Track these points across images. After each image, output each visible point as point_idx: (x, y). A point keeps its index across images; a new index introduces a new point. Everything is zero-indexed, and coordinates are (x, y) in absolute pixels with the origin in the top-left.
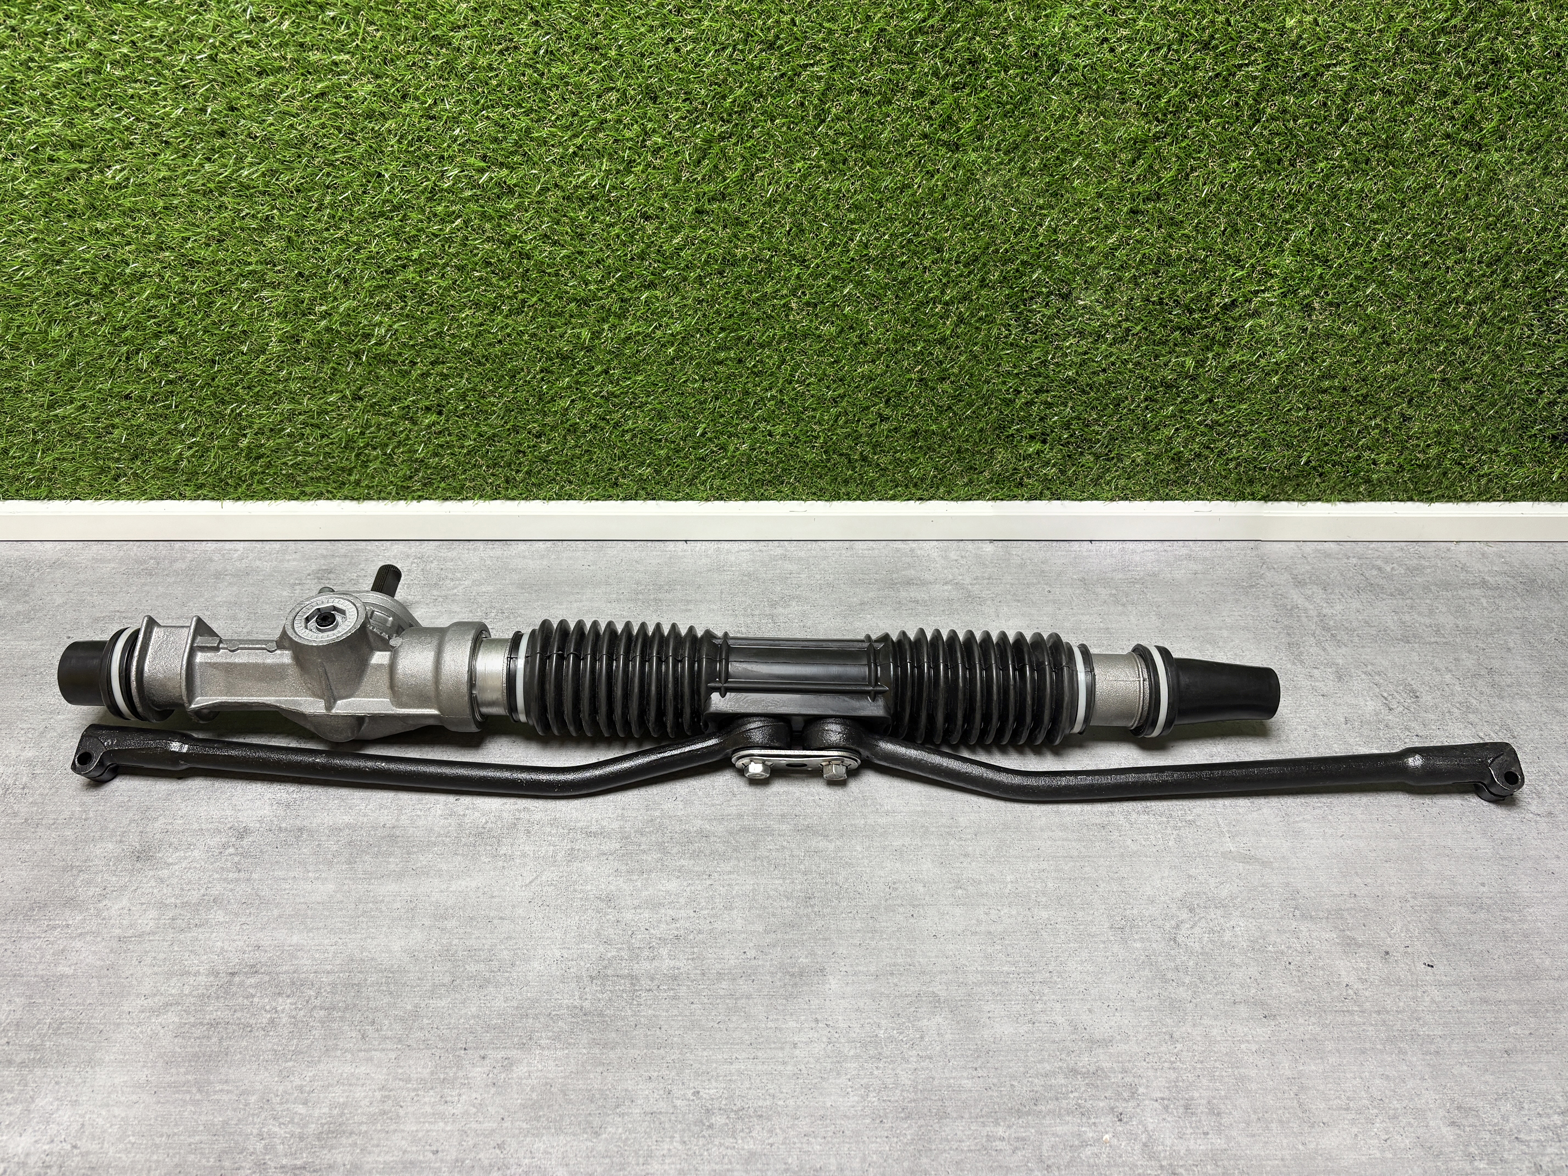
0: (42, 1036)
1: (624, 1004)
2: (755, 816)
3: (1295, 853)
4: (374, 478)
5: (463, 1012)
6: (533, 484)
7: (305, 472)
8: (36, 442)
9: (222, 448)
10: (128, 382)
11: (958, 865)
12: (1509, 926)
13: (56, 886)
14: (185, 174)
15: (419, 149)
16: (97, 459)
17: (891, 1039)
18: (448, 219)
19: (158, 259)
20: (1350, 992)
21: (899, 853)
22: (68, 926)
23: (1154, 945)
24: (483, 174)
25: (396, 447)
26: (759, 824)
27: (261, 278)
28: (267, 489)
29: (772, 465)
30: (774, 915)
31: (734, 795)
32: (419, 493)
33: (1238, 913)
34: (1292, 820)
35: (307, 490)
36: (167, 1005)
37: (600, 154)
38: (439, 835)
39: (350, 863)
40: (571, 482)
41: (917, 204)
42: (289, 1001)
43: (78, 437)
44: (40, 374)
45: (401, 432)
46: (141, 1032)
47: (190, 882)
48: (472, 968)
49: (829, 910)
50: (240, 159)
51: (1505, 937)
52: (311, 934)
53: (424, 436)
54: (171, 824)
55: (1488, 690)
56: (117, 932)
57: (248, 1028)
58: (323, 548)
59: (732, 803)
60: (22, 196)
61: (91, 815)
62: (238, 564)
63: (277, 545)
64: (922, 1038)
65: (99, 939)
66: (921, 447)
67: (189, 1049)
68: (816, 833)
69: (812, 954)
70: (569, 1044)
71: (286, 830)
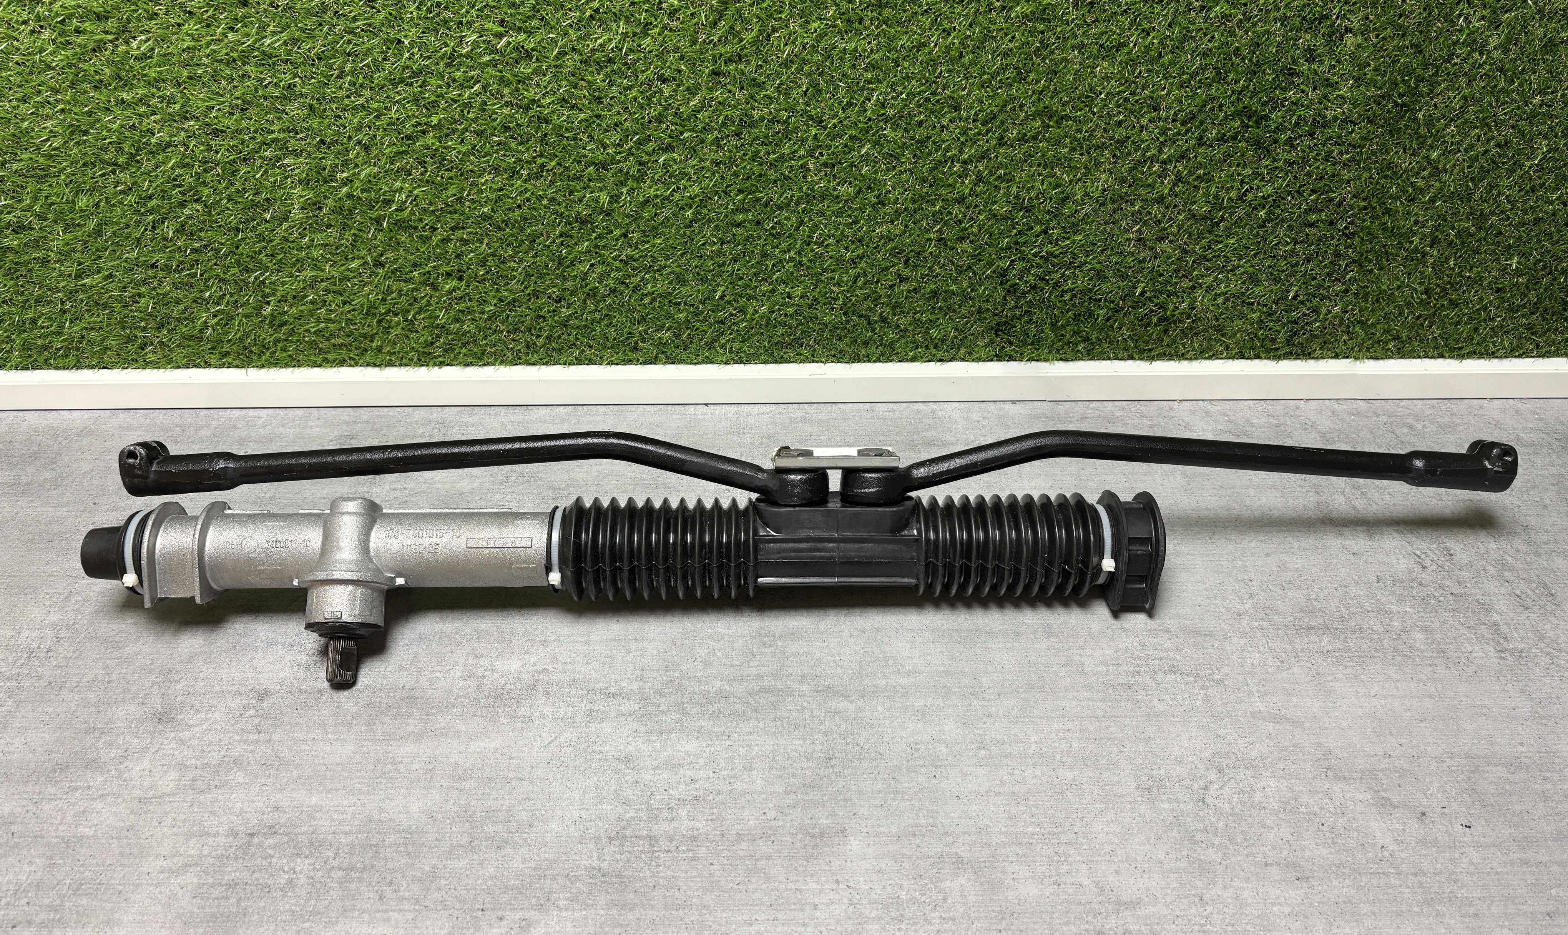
0: (62, 897)
1: (642, 865)
2: (775, 676)
3: (1327, 713)
4: (395, 344)
5: (480, 873)
6: (553, 349)
7: (328, 339)
8: (64, 312)
9: (246, 316)
10: (154, 251)
11: (981, 725)
12: (1549, 786)
13: (78, 749)
14: (209, 44)
15: (438, 15)
16: (124, 328)
17: (914, 901)
18: (466, 84)
19: (183, 129)
20: (1386, 853)
21: (922, 714)
22: (89, 787)
23: (1182, 806)
24: (501, 39)
25: (417, 313)
26: (779, 685)
27: (284, 147)
28: (290, 356)
29: (791, 328)
30: (794, 775)
31: (754, 656)
32: (441, 359)
33: (1269, 774)
34: (1323, 680)
35: (330, 357)
36: (186, 865)
37: (617, 17)
38: (458, 697)
39: (369, 724)
40: (591, 347)
41: (934, 62)
42: (307, 862)
43: (105, 306)
44: (67, 244)
45: (422, 298)
46: (160, 893)
47: (210, 744)
48: (490, 829)
49: (850, 770)
50: (263, 28)
51: (1545, 796)
52: (330, 796)
53: (445, 302)
54: (193, 686)
55: (1523, 548)
56: (138, 793)
57: (266, 889)
58: (345, 414)
59: (752, 664)
60: (49, 67)
61: (114, 677)
62: (261, 430)
63: (300, 412)
64: (945, 899)
65: (120, 800)
66: (941, 308)
67: (207, 910)
68: (836, 694)
69: (833, 814)
70: (587, 905)
71: (306, 691)
